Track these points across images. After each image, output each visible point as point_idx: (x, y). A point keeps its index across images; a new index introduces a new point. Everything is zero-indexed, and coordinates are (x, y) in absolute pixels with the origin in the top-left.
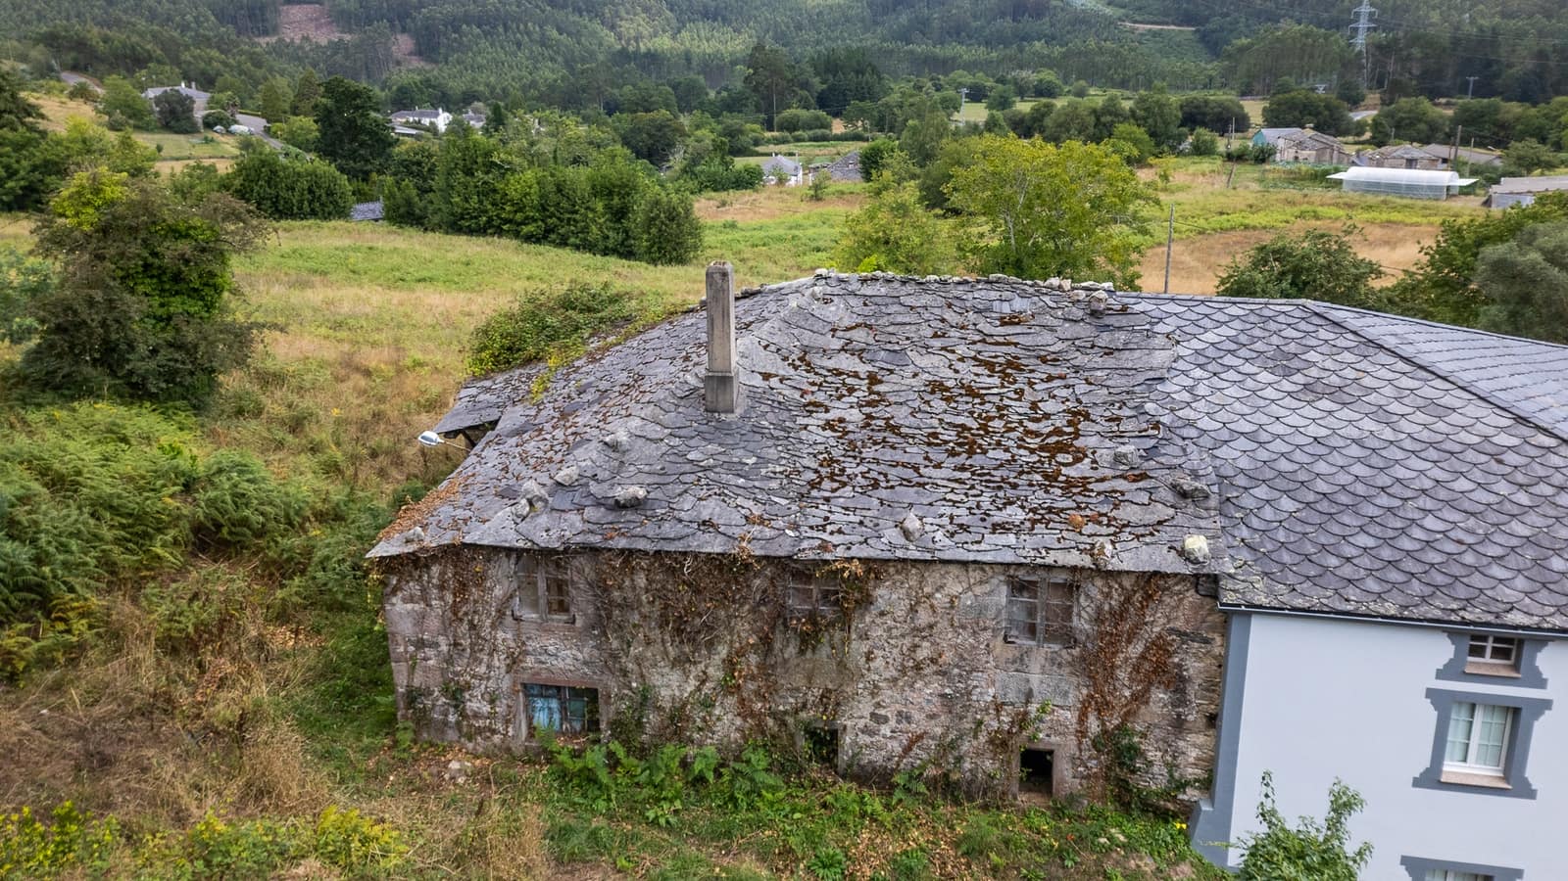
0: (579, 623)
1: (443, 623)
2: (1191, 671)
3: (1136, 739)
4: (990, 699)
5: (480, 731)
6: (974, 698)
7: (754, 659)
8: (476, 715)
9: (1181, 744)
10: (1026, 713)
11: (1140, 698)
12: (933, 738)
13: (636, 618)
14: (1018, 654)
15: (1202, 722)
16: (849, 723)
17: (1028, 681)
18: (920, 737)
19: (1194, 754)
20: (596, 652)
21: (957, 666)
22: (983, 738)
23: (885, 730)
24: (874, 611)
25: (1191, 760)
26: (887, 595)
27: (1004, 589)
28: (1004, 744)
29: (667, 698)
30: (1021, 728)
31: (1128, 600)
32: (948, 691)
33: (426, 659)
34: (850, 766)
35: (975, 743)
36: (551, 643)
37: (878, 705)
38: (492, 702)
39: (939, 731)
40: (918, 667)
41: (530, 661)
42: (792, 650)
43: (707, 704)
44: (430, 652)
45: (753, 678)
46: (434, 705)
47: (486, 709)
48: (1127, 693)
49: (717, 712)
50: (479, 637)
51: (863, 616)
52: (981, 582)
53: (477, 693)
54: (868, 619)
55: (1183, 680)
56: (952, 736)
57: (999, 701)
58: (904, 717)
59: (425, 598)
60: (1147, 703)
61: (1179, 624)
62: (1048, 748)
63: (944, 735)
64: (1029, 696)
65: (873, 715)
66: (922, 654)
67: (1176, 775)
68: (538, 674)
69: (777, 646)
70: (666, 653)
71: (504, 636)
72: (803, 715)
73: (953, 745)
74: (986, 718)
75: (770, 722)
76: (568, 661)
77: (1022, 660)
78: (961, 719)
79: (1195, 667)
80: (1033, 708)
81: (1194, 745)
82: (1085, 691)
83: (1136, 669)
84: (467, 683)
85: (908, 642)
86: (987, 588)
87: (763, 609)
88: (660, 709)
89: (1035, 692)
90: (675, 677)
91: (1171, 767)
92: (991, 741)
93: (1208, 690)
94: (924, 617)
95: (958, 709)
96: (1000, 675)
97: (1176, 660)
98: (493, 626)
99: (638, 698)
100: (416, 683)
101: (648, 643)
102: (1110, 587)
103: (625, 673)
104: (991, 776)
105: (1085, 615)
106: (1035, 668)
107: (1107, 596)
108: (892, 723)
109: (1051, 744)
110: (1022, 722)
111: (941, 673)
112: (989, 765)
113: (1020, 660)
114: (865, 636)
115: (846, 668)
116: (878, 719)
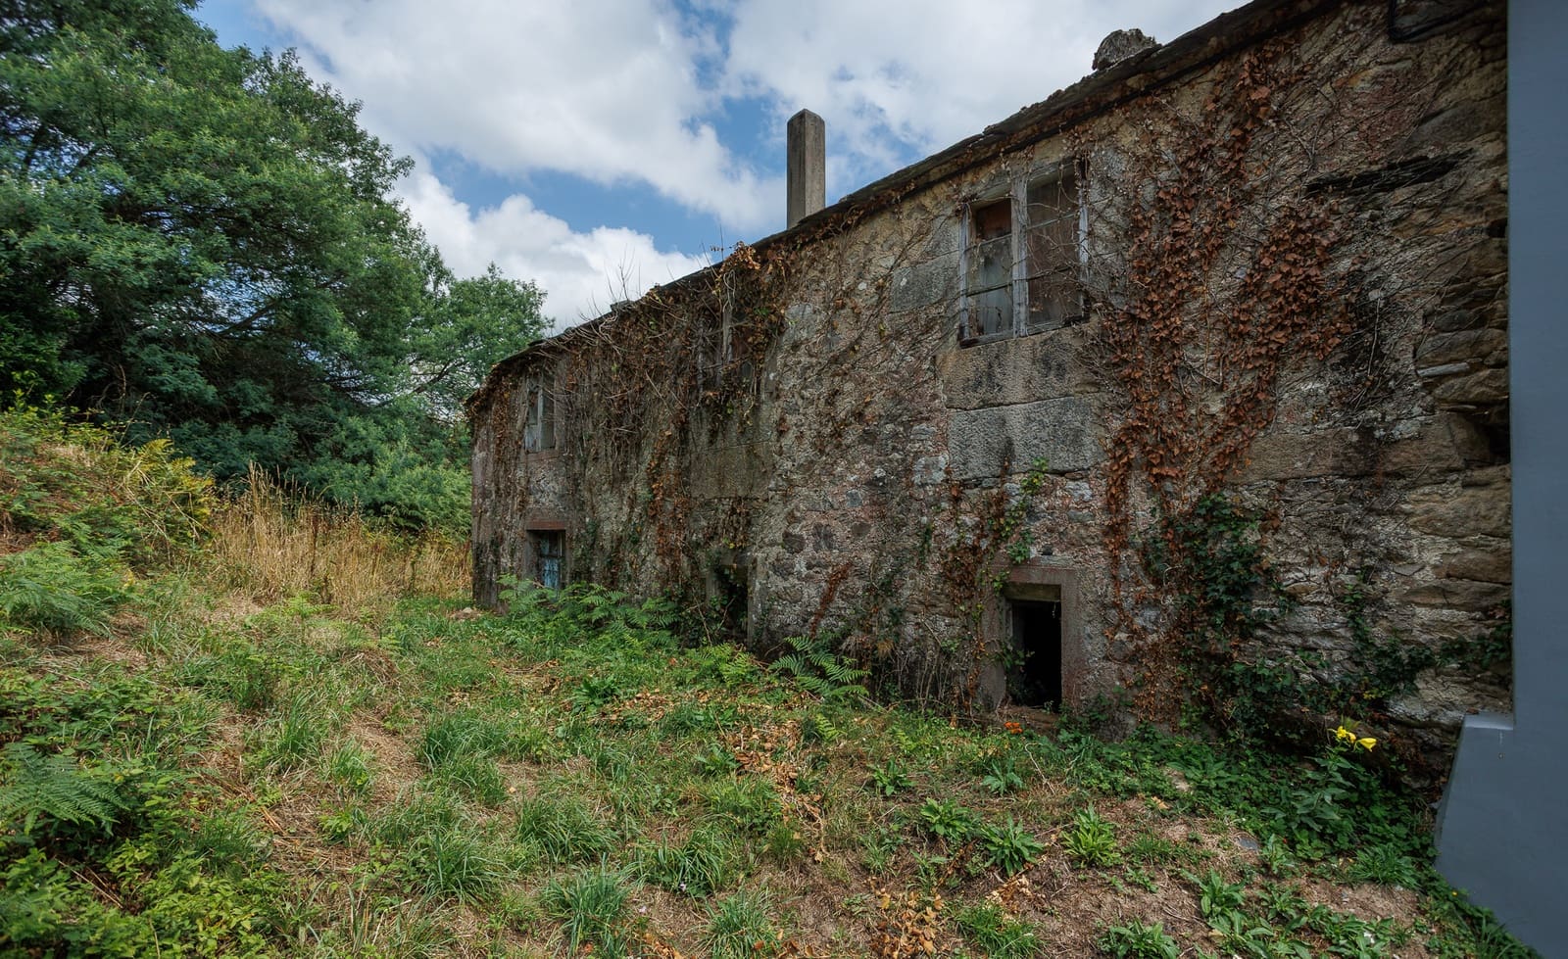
0: (557, 446)
1: (494, 468)
2: (1395, 283)
3: (1251, 536)
4: (939, 476)
6: (917, 479)
7: (672, 462)
9: (1386, 529)
10: (1002, 499)
11: (1250, 410)
12: (860, 575)
14: (983, 366)
15: (1446, 439)
16: (760, 555)
17: (1003, 422)
18: (844, 575)
19: (1432, 557)
20: (566, 482)
21: (892, 419)
22: (933, 571)
23: (800, 564)
24: (785, 342)
25: (1426, 577)
26: (802, 315)
27: (958, 232)
29: (608, 536)
30: (996, 535)
32: (879, 472)
33: (485, 511)
34: (759, 632)
35: (921, 581)
36: (542, 476)
37: (792, 518)
39: (868, 559)
40: (838, 434)
41: (531, 502)
42: (704, 439)
43: (636, 541)
44: (488, 503)
45: (671, 492)
46: (487, 563)
47: (509, 564)
48: (1216, 407)
49: (642, 552)
50: (509, 477)
51: (773, 357)
52: (920, 236)
53: (506, 546)
54: (779, 362)
55: (1364, 316)
56: (887, 569)
57: (956, 477)
58: (824, 536)
59: (489, 444)
60: (1271, 419)
61: (1345, 160)
62: (1049, 579)
63: (877, 565)
64: (1007, 452)
65: (787, 535)
66: (845, 405)
67: (1378, 633)
68: (535, 517)
69: (692, 436)
70: (608, 471)
71: (520, 475)
72: (714, 547)
73: (888, 588)
74: (937, 522)
75: (684, 562)
76: (550, 497)
77: (990, 376)
78: (898, 528)
80: (1015, 484)
81: (1433, 527)
82: (1116, 423)
83: (1237, 329)
84: (502, 534)
85: (825, 388)
86: (929, 242)
87: (679, 380)
88: (604, 552)
89: (1018, 449)
90: (614, 504)
91: (1357, 606)
92: (945, 576)
93: (1453, 326)
94: (845, 334)
95: (894, 509)
96: (957, 420)
97: (1344, 265)
99: (590, 539)
101: (597, 459)
103: (582, 505)
104: (946, 653)
105: (1101, 229)
106: (1015, 389)
107: (1151, 162)
108: (809, 549)
109: (1054, 570)
110: (998, 521)
111: (869, 437)
112: (943, 629)
113: (988, 378)
114: (776, 395)
115: (756, 456)
116: (792, 544)
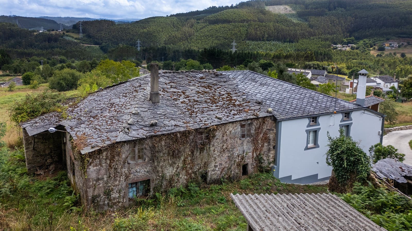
0: (146, 160)
1: (106, 171)
2: (271, 137)
4: (237, 154)
5: (115, 204)
6: (234, 155)
7: (189, 158)
8: (114, 199)
9: (270, 154)
10: (244, 156)
11: (263, 146)
12: (226, 168)
13: (162, 154)
15: (273, 148)
16: (210, 170)
17: (244, 148)
18: (224, 169)
20: (151, 168)
21: (231, 148)
22: (235, 165)
23: (217, 169)
24: (215, 138)
25: (271, 157)
26: (218, 134)
27: (240, 127)
28: (240, 164)
29: (169, 176)
30: (243, 159)
31: (260, 124)
32: (229, 155)
33: (99, 185)
34: (210, 181)
36: (138, 169)
37: (216, 163)
38: (119, 193)
39: (227, 165)
40: (224, 151)
41: (132, 176)
42: (198, 153)
43: (178, 175)
44: (101, 182)
45: (189, 164)
46: (101, 199)
47: (117, 195)
48: (260, 146)
49: (180, 176)
50: (117, 172)
51: (213, 140)
52: (235, 127)
53: (115, 191)
54: (214, 141)
55: (269, 139)
58: (221, 164)
59: (100, 164)
60: (264, 147)
61: (268, 128)
63: (228, 166)
64: (244, 151)
65: (215, 166)
66: (224, 147)
68: (134, 179)
69: (195, 153)
70: (169, 163)
71: (125, 170)
72: (200, 170)
73: (230, 168)
74: (236, 160)
75: (193, 175)
76: (143, 173)
78: (231, 161)
79: (271, 136)
80: (245, 154)
81: (272, 154)
82: (253, 148)
83: (262, 139)
84: (112, 189)
85: (222, 145)
86: (236, 127)
87: (192, 144)
88: (167, 179)
89: (245, 151)
90: (171, 169)
91: (268, 160)
92: (237, 165)
93: (274, 141)
94: (225, 138)
95: (231, 159)
96: (239, 148)
98: (122, 168)
99: (161, 178)
100: (95, 194)
101: (164, 160)
102: (257, 122)
103: (158, 171)
104: (237, 174)
105: (253, 130)
106: (245, 144)
107: (257, 124)
108: (218, 167)
109: (248, 162)
110: (243, 158)
111: (228, 151)
112: (237, 171)
113: (242, 143)
114: (213, 146)
115: (209, 155)
116: (216, 166)
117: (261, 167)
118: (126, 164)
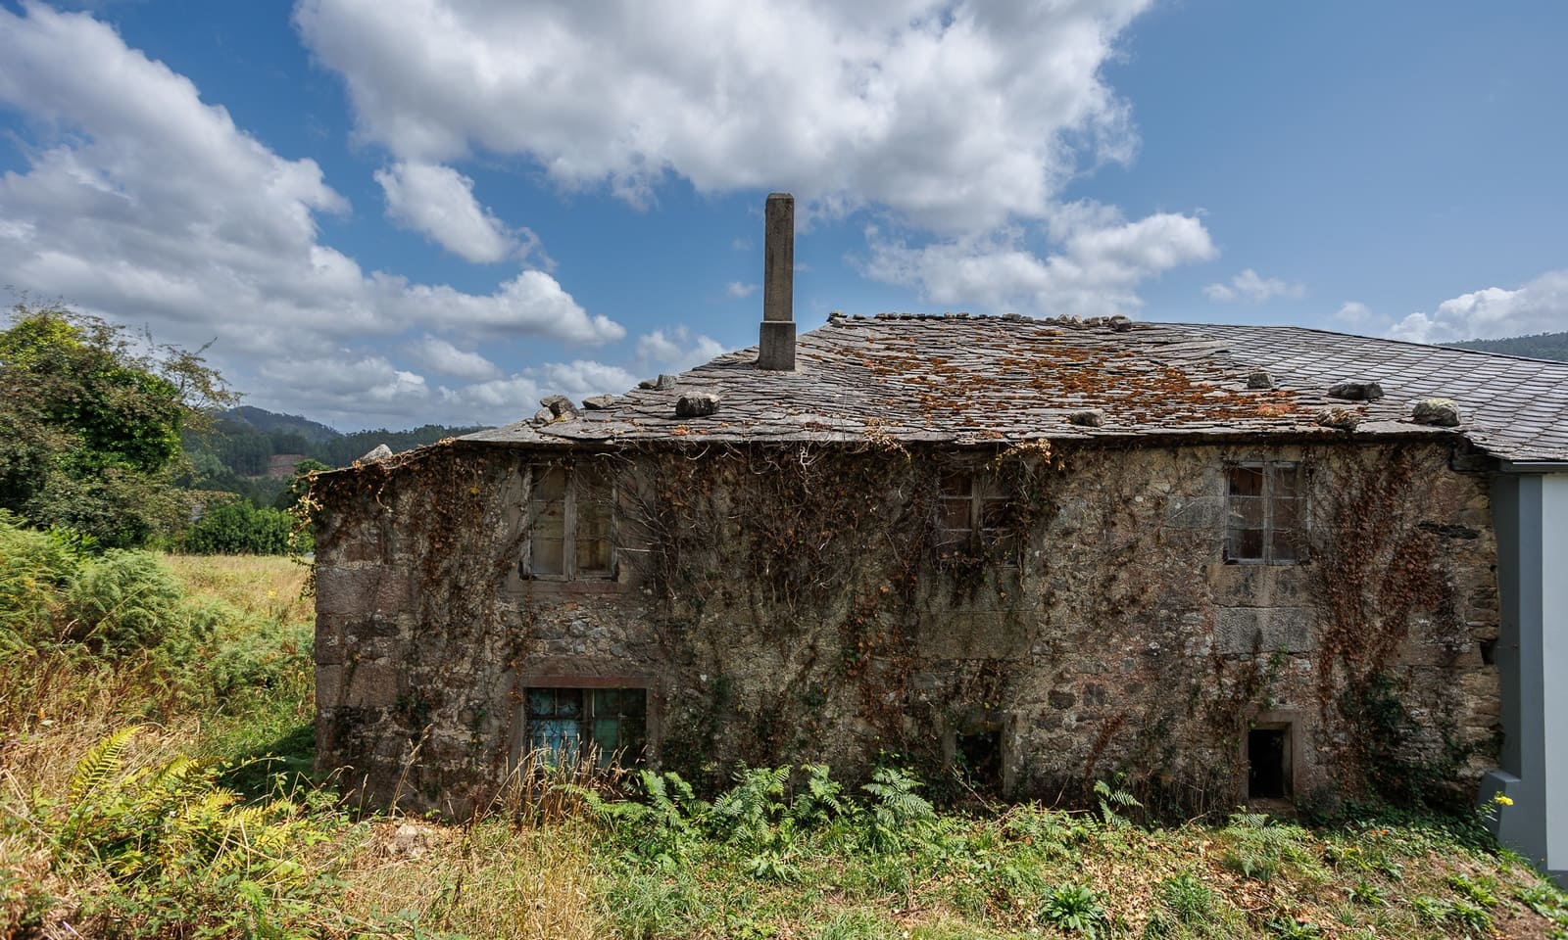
0: (624, 578)
1: (409, 591)
2: (1458, 580)
3: (1393, 693)
4: (1206, 651)
5: (450, 779)
6: (1188, 652)
7: (886, 620)
8: (448, 750)
9: (1455, 691)
10: (1256, 667)
11: (1396, 628)
12: (1134, 724)
13: (713, 563)
14: (1241, 580)
15: (1478, 654)
16: (1019, 712)
17: (1255, 619)
18: (1117, 723)
19: (1472, 705)
20: (646, 627)
21: (1164, 605)
22: (1199, 717)
23: (1070, 718)
24: (1055, 526)
25: (1470, 713)
26: (1076, 507)
27: (1222, 483)
28: (1228, 719)
29: (753, 697)
30: (1250, 691)
31: (1371, 482)
32: (1153, 645)
33: (373, 656)
34: (1021, 781)
35: (1189, 724)
36: (576, 614)
37: (1060, 678)
38: (475, 725)
39: (1141, 709)
40: (1115, 612)
41: (542, 647)
42: (942, 599)
43: (813, 701)
44: (381, 644)
45: (883, 651)
46: (378, 738)
47: (465, 737)
48: (1378, 624)
49: (828, 714)
50: (463, 609)
51: (1040, 537)
52: (1193, 476)
53: (453, 710)
54: (1046, 543)
55: (1447, 593)
56: (1159, 717)
57: (1219, 653)
58: (1094, 693)
59: (385, 551)
60: (1404, 633)
61: (1433, 516)
62: (1285, 719)
63: (1150, 716)
64: (1257, 640)
65: (1053, 694)
66: (1119, 591)
67: (1453, 738)
68: (553, 669)
69: (921, 594)
70: (756, 620)
71: (505, 608)
72: (955, 705)
73: (1162, 731)
74: (1204, 682)
75: (908, 722)
76: (603, 644)
77: (1246, 587)
78: (1171, 687)
79: (1462, 572)
80: (1263, 659)
81: (1472, 691)
82: (1326, 627)
83: (1388, 585)
84: (439, 694)
85: (1099, 574)
86: (1200, 483)
87: (901, 536)
88: (745, 715)
89: (1265, 637)
90: (768, 659)
91: (1446, 727)
92: (1211, 719)
93: (1480, 604)
94: (1121, 535)
95: (1167, 671)
96: (1220, 614)
97: (1436, 566)
98: (489, 591)
99: (708, 701)
100: (353, 700)
101: (729, 601)
102: (1349, 470)
103: (690, 658)
104: (1214, 774)
105: (1320, 512)
106: (1264, 597)
108: (1079, 705)
109: (1288, 713)
110: (1250, 682)
111: (1144, 618)
112: (1209, 756)
113: (1244, 587)
114: (1043, 569)
115: (1017, 623)
116: (1060, 701)
117: (1389, 765)
118: (514, 576)
